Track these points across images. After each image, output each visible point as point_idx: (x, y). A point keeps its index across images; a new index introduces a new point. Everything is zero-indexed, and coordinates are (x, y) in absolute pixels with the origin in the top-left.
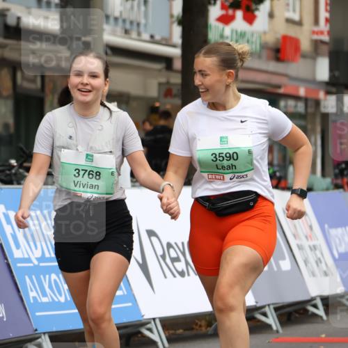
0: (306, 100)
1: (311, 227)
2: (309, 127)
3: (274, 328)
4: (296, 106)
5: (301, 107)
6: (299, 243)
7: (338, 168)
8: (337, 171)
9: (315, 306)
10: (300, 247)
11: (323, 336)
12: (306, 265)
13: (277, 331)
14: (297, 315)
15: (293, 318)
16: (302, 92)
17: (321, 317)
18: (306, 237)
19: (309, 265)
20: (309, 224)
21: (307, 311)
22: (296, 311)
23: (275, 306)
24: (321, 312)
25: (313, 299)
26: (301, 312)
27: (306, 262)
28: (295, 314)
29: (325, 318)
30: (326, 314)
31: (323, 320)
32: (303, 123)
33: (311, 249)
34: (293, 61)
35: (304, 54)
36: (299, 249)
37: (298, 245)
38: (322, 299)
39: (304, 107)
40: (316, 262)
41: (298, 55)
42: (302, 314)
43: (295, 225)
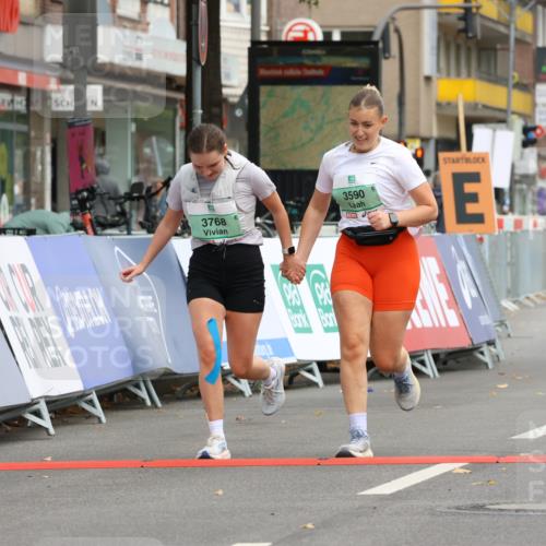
0: (29, 91)
1: (33, 290)
2: (33, 134)
4: (12, 101)
5: (20, 104)
6: (14, 314)
7: (76, 198)
8: (75, 202)
9: (38, 414)
10: (15, 322)
11: (49, 459)
12: (25, 350)
14: (9, 428)
15: (2, 432)
16: (22, 80)
17: (47, 429)
18: (26, 306)
19: (29, 350)
20: (31, 285)
21: (26, 420)
22: (7, 422)
24: (46, 422)
25: (34, 402)
26: (16, 422)
27: (24, 345)
28: (4, 425)
29: (52, 431)
30: (54, 425)
31: (49, 435)
32: (24, 128)
33: (33, 326)
34: (7, 31)
35: (24, 20)
36: (14, 324)
37: (11, 318)
38: (48, 403)
39: (24, 103)
40: (41, 345)
41: (15, 22)
42: (17, 426)
43: (8, 288)
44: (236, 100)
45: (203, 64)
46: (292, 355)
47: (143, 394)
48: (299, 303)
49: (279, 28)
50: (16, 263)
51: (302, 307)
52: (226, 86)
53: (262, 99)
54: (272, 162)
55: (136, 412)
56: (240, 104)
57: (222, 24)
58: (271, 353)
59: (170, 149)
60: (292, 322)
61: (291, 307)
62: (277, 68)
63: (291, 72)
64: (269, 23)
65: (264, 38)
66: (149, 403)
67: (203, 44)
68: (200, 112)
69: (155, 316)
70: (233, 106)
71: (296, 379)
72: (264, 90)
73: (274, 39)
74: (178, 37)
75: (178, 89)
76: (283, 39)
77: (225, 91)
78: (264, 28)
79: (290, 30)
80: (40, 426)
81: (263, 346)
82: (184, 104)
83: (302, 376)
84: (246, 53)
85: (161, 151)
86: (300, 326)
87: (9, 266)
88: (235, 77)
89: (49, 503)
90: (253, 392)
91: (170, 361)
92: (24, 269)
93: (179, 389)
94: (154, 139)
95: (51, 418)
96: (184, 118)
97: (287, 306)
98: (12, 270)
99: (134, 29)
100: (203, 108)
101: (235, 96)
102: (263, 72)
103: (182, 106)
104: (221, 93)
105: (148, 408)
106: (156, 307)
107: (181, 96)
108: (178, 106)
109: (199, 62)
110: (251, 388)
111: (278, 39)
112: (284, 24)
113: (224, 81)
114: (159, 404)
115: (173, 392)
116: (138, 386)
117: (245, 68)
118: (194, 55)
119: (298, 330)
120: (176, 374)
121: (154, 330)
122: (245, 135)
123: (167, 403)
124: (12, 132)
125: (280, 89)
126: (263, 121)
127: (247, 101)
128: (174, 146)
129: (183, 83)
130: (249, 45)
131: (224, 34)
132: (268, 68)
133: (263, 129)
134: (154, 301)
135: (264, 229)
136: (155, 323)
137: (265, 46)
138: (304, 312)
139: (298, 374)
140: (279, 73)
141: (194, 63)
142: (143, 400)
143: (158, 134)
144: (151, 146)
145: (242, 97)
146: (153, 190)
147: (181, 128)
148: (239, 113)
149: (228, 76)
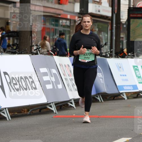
0: (70, 20)
2: (71, 31)
3: (55, 112)
4: (66, 22)
5: (68, 23)
6: (66, 77)
9: (71, 103)
10: (66, 79)
11: (74, 115)
12: (68, 86)
13: (56, 113)
15: (62, 108)
16: (69, 17)
17: (74, 107)
18: (69, 75)
19: (69, 86)
20: (70, 70)
21: (69, 105)
22: (63, 105)
23: (55, 103)
24: (74, 105)
25: (71, 100)
26: (66, 105)
27: (68, 85)
28: (63, 106)
29: (75, 108)
30: (76, 106)
31: (74, 109)
32: (69, 29)
33: (70, 80)
34: (65, 4)
35: (70, 1)
36: (66, 80)
37: (65, 78)
38: (74, 100)
39: (69, 23)
40: (72, 85)
41: (67, 2)
42: (66, 106)
43: (64, 71)
44: (124, 23)
45: (116, 13)
46: (138, 89)
47: (99, 99)
48: (140, 76)
49: (136, 4)
50: (66, 64)
51: (141, 77)
52: (122, 19)
53: (131, 22)
54: (133, 39)
55: (97, 103)
56: (125, 24)
57: (121, 3)
58: (132, 89)
59: (106, 35)
60: (138, 81)
61: (138, 77)
62: (135, 14)
63: (139, 16)
64: (133, 3)
65: (132, 6)
66: (100, 101)
67: (116, 8)
68: (115, 25)
69: (102, 78)
70: (123, 24)
71: (139, 95)
72: (132, 20)
73: (134, 7)
74: (109, 6)
75: (109, 20)
76: (137, 7)
77: (121, 20)
78: (132, 4)
79: (139, 5)
80: (72, 106)
81: (130, 87)
82: (111, 24)
83: (140, 95)
84: (127, 11)
85: (104, 36)
86: (140, 82)
87: (65, 65)
88: (124, 17)
89: (74, 126)
90: (127, 99)
91: (106, 90)
92: (69, 66)
93: (108, 97)
94: (102, 33)
95: (75, 104)
96: (110, 27)
97: (137, 76)
98: (65, 66)
99: (98, 4)
100: (116, 25)
101: (124, 22)
102: (131, 15)
103: (110, 24)
104: (120, 21)
105: (100, 102)
106: (102, 76)
107: (110, 22)
108: (109, 24)
109: (115, 13)
110: (127, 98)
111: (135, 7)
112: (137, 3)
113: (121, 18)
114: (103, 101)
115: (106, 98)
116: (97, 97)
117: (127, 14)
118: (114, 11)
119: (139, 83)
120: (107, 94)
121: (102, 82)
122: (126, 32)
123: (105, 101)
124: (66, 30)
125: (136, 20)
126: (131, 28)
127: (127, 23)
128: (108, 34)
129: (111, 18)
130: (128, 8)
131: (121, 6)
132: (133, 14)
133: (131, 30)
134: (102, 74)
135: (131, 56)
136: (102, 80)
137: (132, 9)
138: (141, 78)
139: (139, 94)
140: (135, 16)
141: (113, 13)
142: (99, 100)
143: (104, 31)
144: (102, 34)
145: (126, 22)
146: (102, 46)
147: (110, 30)
148: (125, 26)
149: (122, 17)
